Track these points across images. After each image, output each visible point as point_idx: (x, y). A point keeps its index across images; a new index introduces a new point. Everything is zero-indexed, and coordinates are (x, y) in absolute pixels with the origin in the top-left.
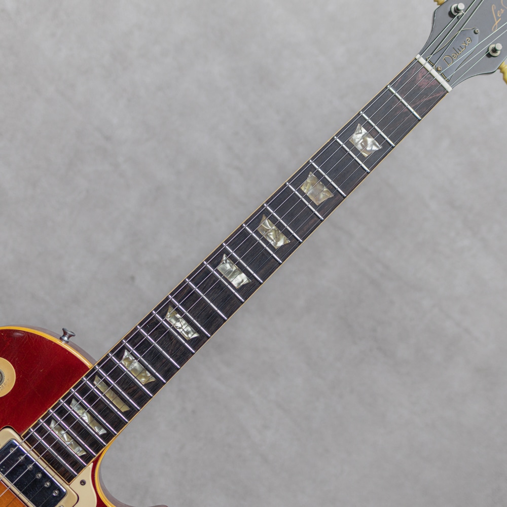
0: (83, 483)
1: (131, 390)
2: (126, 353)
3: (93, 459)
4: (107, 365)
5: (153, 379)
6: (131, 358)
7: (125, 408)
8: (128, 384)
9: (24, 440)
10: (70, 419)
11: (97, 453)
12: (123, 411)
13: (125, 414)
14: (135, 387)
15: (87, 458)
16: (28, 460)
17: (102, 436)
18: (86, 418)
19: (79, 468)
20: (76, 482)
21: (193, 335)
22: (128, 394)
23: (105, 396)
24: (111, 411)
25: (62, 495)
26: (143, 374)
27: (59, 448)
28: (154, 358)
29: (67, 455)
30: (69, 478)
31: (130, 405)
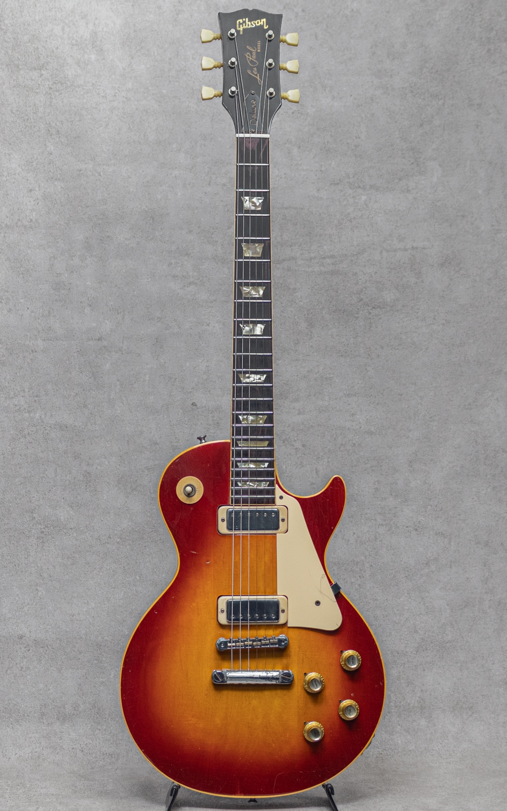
0: (281, 497)
1: (260, 432)
2: (241, 417)
3: (275, 482)
4: (238, 431)
5: (266, 417)
6: (245, 417)
7: (266, 443)
8: (256, 430)
9: (234, 504)
10: (245, 474)
11: (274, 478)
12: (266, 446)
13: (269, 445)
14: (261, 429)
15: (272, 484)
16: (245, 512)
17: (269, 467)
18: (252, 466)
19: (273, 492)
20: (278, 501)
21: (263, 378)
22: (261, 435)
23: (251, 447)
24: (261, 451)
25: (277, 513)
26: (259, 419)
27: (254, 492)
28: (256, 406)
29: (261, 492)
30: (273, 501)
31: (267, 439)
